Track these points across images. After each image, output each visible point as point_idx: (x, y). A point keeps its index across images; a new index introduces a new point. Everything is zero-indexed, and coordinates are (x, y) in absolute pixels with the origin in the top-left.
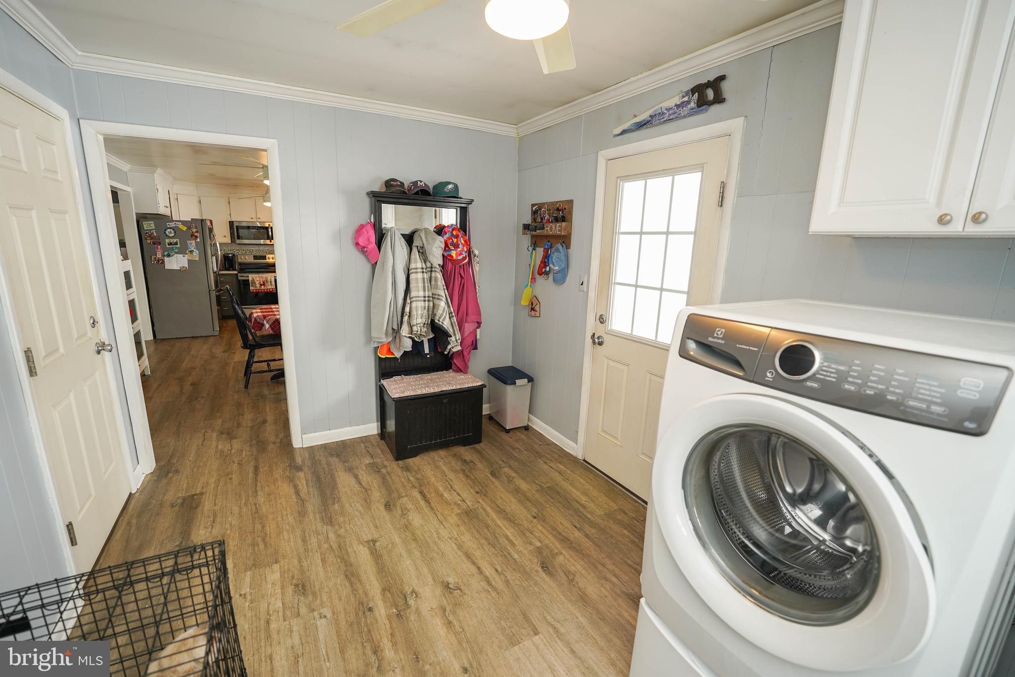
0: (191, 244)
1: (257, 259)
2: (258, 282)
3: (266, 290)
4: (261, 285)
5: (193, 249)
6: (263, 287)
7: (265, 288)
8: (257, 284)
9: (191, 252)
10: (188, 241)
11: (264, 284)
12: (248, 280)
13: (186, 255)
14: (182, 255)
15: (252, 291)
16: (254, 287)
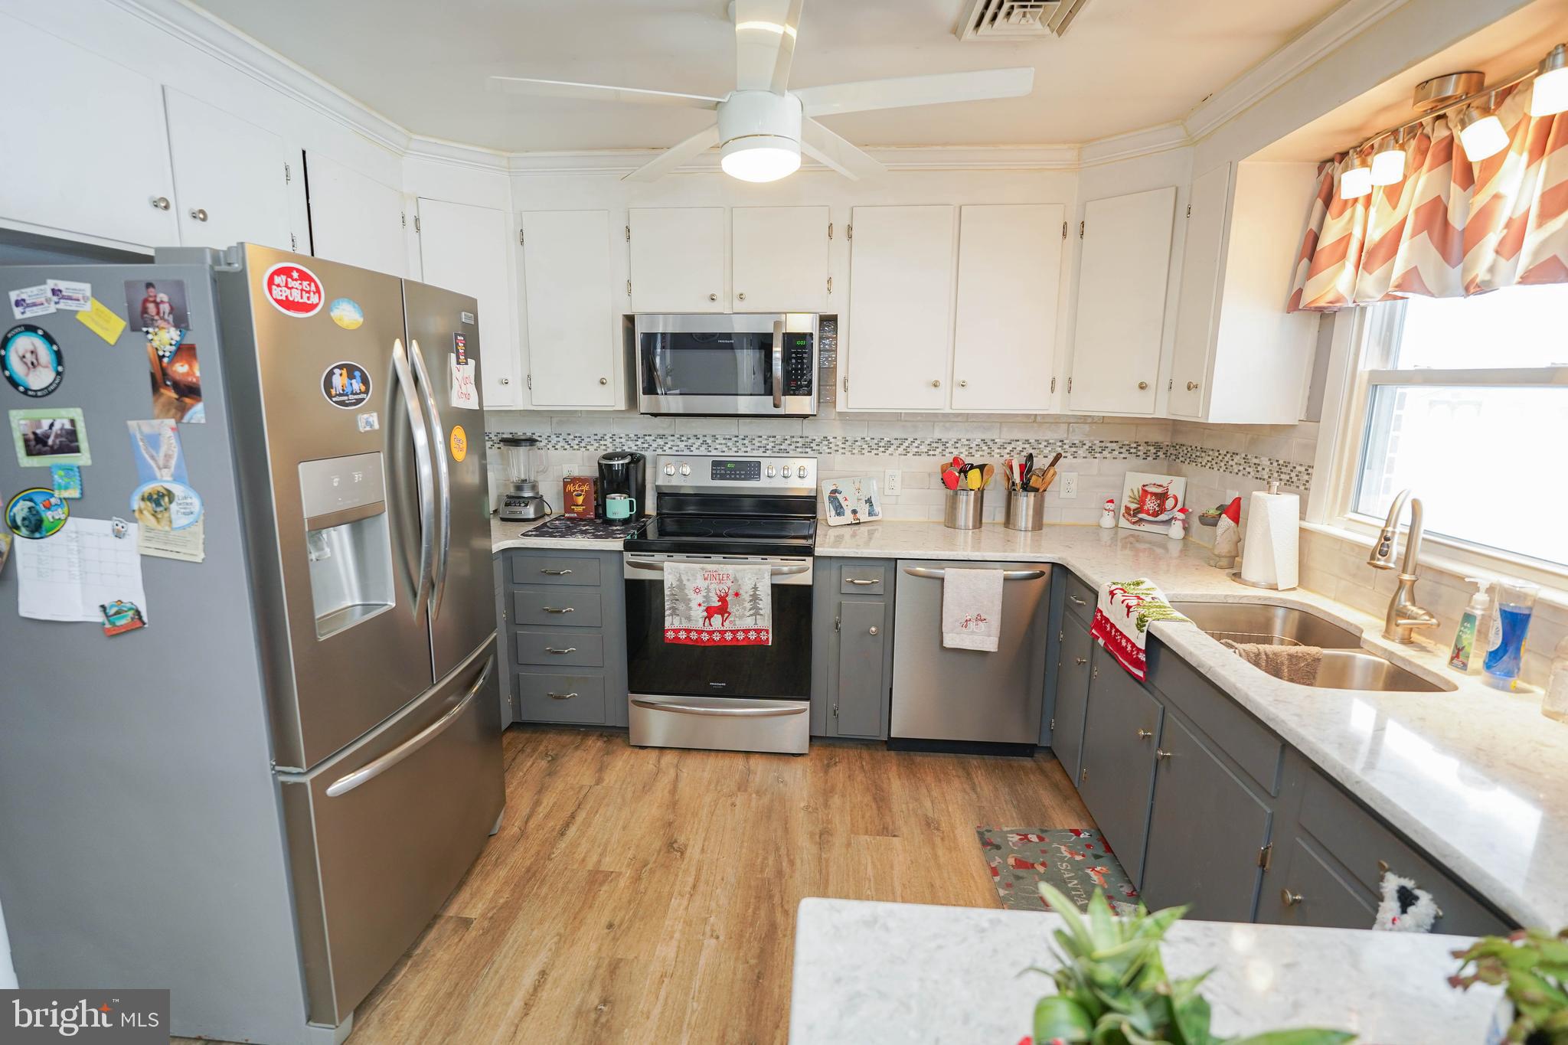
0: (154, 441)
1: (723, 477)
2: (699, 599)
3: (729, 636)
4: (710, 612)
5: (164, 480)
6: (717, 620)
7: (727, 626)
8: (694, 605)
9: (159, 500)
10: (132, 424)
11: (723, 609)
12: (660, 583)
13: (132, 528)
14: (105, 526)
15: (670, 635)
16: (683, 619)
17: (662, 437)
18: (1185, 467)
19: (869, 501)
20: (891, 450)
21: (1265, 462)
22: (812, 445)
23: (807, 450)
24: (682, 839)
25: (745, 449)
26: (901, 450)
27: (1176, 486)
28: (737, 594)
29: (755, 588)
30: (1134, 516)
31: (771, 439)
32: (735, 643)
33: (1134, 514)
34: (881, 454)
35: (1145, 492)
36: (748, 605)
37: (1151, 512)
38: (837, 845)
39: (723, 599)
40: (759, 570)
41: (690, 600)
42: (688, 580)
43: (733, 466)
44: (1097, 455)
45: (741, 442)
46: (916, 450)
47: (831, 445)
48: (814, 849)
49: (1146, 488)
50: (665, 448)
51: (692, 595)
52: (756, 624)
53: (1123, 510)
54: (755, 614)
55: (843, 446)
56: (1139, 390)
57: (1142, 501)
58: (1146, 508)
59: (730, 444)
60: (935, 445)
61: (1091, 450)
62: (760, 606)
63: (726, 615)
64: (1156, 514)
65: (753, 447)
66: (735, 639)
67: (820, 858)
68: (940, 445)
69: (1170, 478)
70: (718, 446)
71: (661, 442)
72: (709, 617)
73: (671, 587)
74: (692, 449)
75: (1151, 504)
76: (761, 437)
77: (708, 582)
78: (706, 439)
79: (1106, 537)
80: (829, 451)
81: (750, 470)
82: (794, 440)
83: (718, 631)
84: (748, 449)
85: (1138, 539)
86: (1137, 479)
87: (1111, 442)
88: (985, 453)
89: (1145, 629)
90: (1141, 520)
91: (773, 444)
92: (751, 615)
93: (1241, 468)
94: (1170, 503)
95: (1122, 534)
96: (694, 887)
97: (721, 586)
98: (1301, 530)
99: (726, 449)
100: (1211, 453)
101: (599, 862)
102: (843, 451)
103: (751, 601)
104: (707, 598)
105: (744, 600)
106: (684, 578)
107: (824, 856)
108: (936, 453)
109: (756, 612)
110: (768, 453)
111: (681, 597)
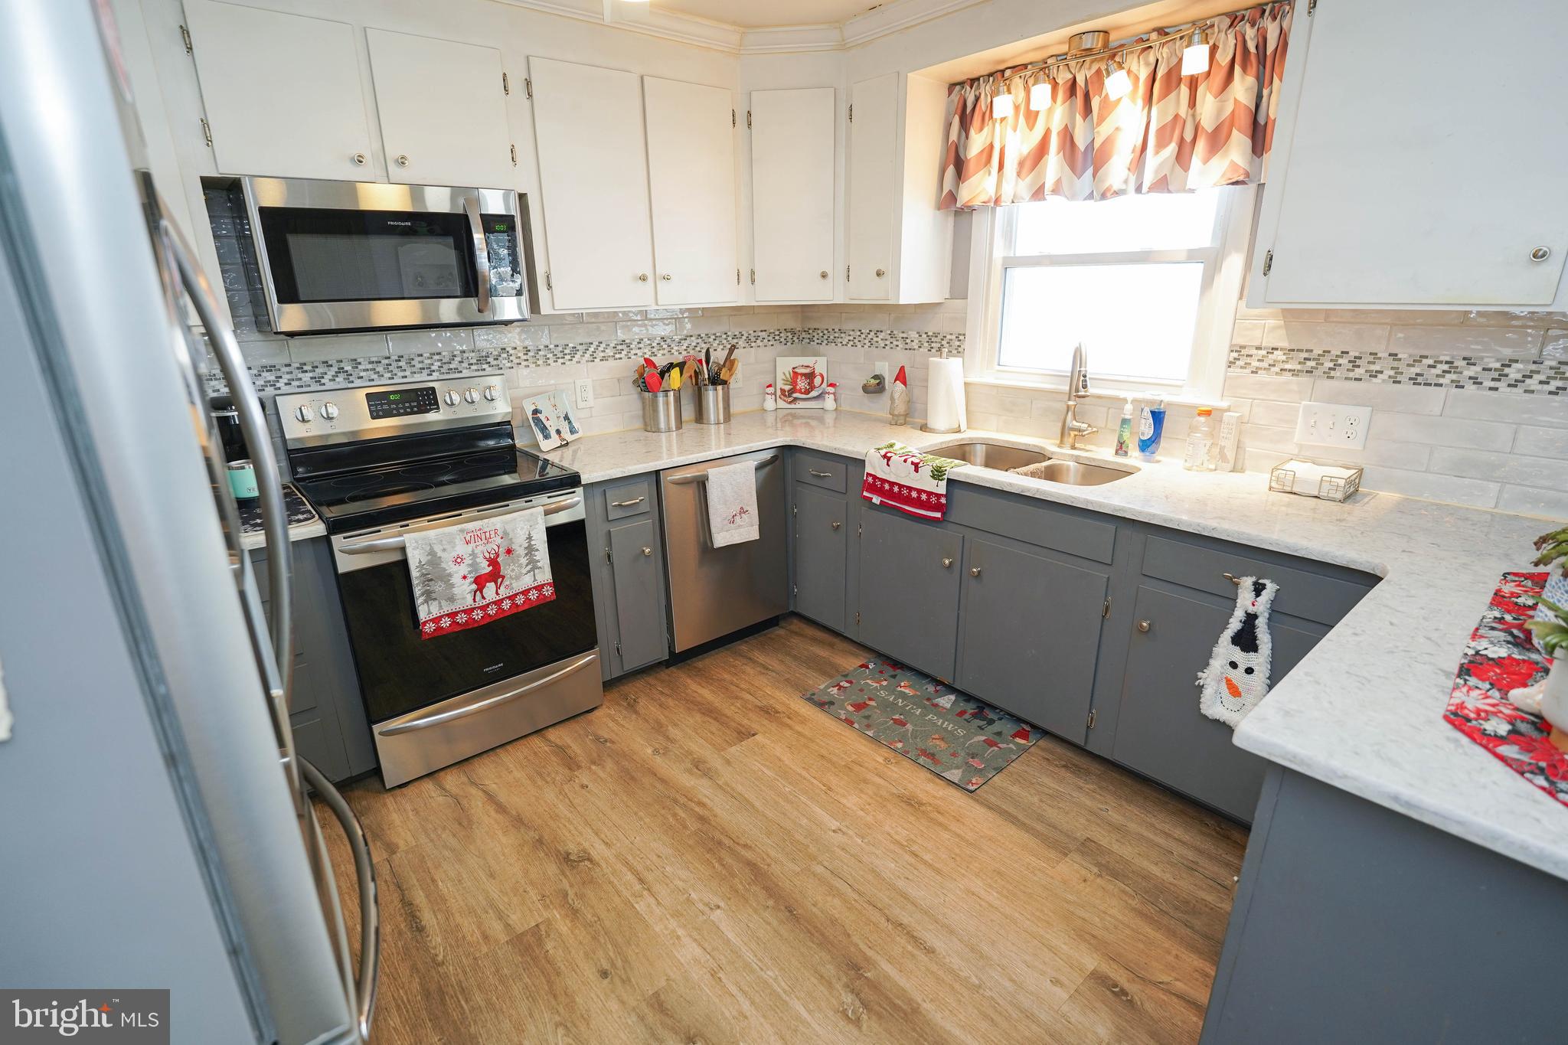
1: (388, 415)
2: (463, 569)
3: (507, 605)
4: (480, 582)
6: (490, 591)
8: (456, 579)
11: (495, 575)
12: (402, 565)
15: (430, 628)
16: (443, 603)
17: (270, 369)
18: (823, 348)
19: (566, 418)
20: (578, 356)
21: (913, 335)
22: (489, 360)
23: (485, 366)
24: (572, 847)
25: (402, 374)
26: (587, 356)
27: (820, 365)
28: (509, 552)
29: (530, 538)
30: (790, 396)
31: (437, 357)
32: (515, 611)
33: (788, 395)
34: (568, 363)
35: (795, 374)
36: (524, 561)
37: (803, 390)
38: (719, 767)
39: (494, 562)
40: (532, 514)
41: (450, 575)
42: (444, 550)
43: (397, 397)
44: (753, 344)
45: (394, 364)
46: (602, 354)
47: (511, 358)
48: (705, 782)
49: (796, 370)
50: (278, 385)
51: (451, 568)
52: (535, 580)
53: (779, 393)
54: (533, 570)
55: (525, 357)
56: (820, 278)
57: (794, 383)
58: (798, 387)
59: (380, 369)
60: (619, 347)
61: (748, 340)
62: (537, 558)
63: (500, 580)
64: (807, 392)
65: (414, 369)
66: (514, 605)
67: (720, 787)
68: (624, 347)
69: (814, 359)
70: (362, 374)
71: (271, 377)
72: (480, 589)
73: (421, 566)
74: (323, 381)
75: (802, 384)
76: (421, 355)
77: (473, 545)
78: (342, 365)
79: (770, 419)
80: (509, 365)
81: (425, 400)
82: (465, 355)
83: (493, 603)
84: (407, 373)
85: (794, 416)
86: (786, 365)
87: (762, 331)
88: (666, 352)
89: (945, 477)
90: (796, 399)
91: (439, 364)
92: (529, 572)
93: (888, 343)
94: (817, 381)
95: (781, 413)
96: (641, 881)
97: (489, 547)
98: (966, 384)
99: (375, 377)
100: (851, 333)
101: (507, 926)
102: (525, 363)
103: (526, 554)
104: (474, 565)
105: (519, 556)
106: (438, 549)
107: (720, 783)
108: (622, 356)
109: (533, 565)
110: (435, 375)
111: (436, 573)
